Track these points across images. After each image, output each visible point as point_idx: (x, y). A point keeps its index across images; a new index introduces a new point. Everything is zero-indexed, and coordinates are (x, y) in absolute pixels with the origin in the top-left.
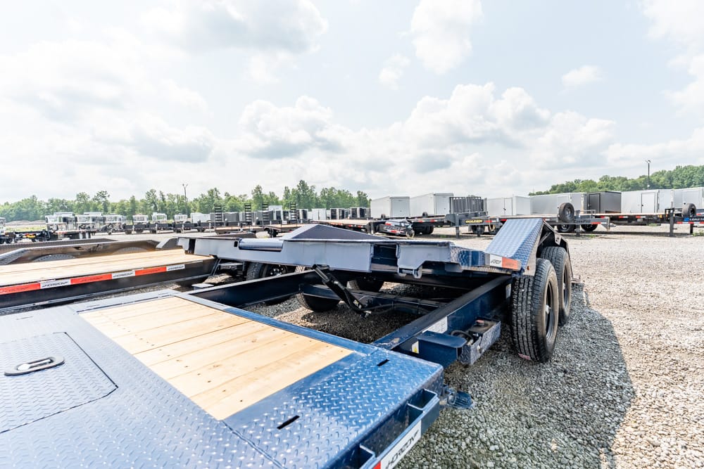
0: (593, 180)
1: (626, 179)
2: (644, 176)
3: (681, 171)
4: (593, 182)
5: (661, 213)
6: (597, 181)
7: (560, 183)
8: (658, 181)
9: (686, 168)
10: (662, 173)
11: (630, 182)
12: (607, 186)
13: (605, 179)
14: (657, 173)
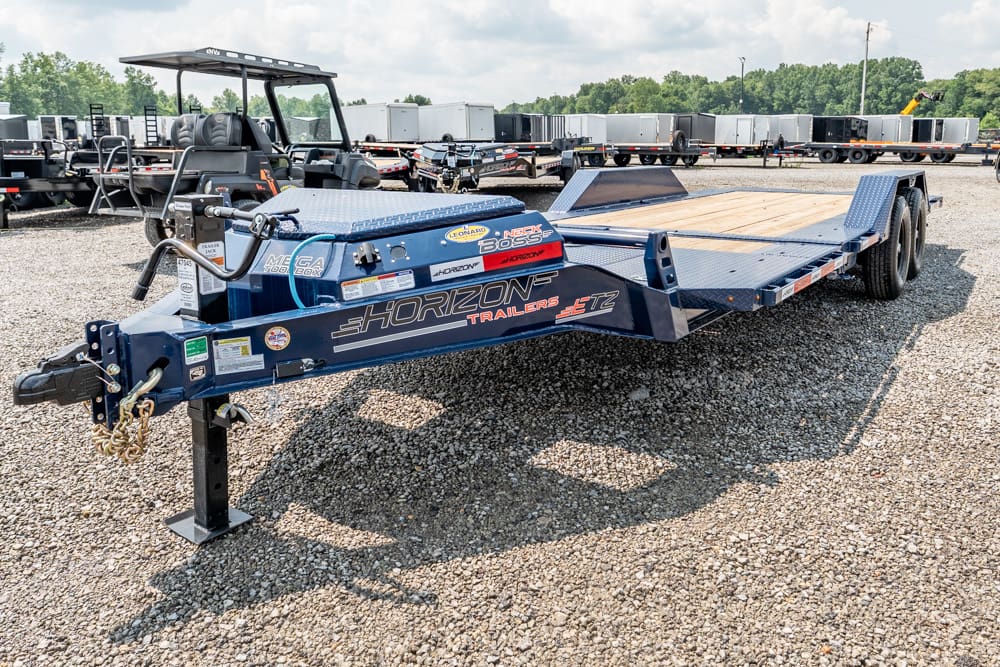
0: (653, 78)
1: (704, 82)
2: (734, 78)
3: (786, 73)
4: (653, 83)
5: (757, 145)
6: (660, 81)
7: (596, 82)
8: (753, 89)
9: (793, 68)
10: (759, 74)
11: (712, 88)
12: (676, 93)
13: (674, 78)
14: (753, 73)
